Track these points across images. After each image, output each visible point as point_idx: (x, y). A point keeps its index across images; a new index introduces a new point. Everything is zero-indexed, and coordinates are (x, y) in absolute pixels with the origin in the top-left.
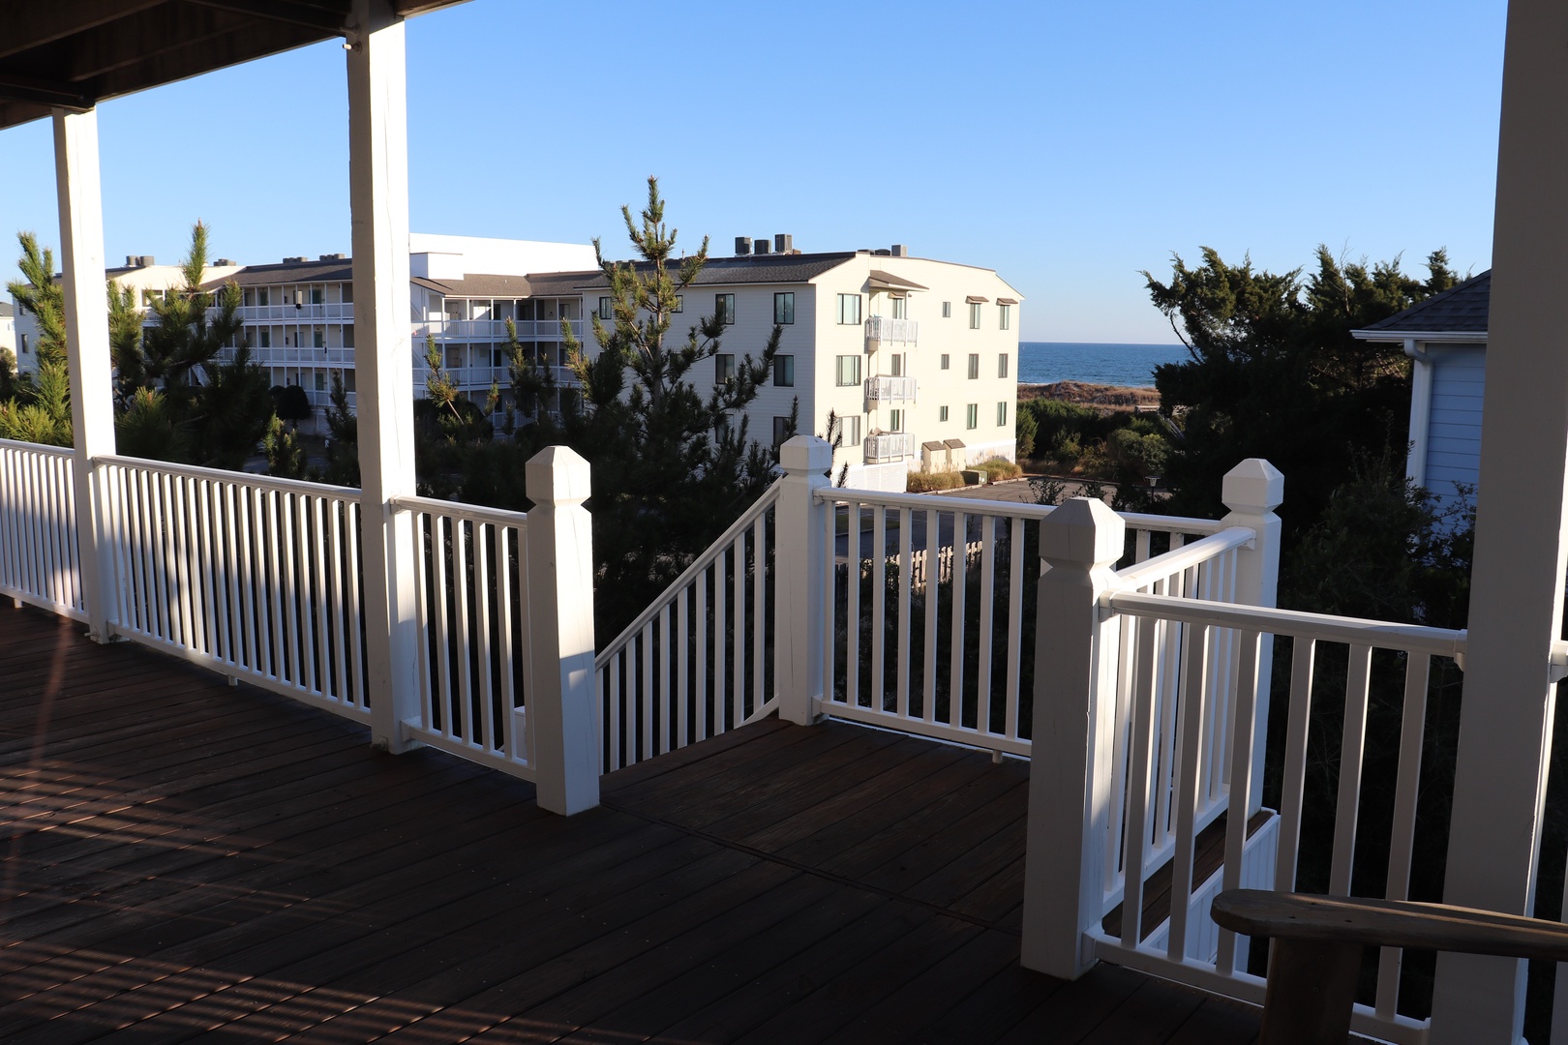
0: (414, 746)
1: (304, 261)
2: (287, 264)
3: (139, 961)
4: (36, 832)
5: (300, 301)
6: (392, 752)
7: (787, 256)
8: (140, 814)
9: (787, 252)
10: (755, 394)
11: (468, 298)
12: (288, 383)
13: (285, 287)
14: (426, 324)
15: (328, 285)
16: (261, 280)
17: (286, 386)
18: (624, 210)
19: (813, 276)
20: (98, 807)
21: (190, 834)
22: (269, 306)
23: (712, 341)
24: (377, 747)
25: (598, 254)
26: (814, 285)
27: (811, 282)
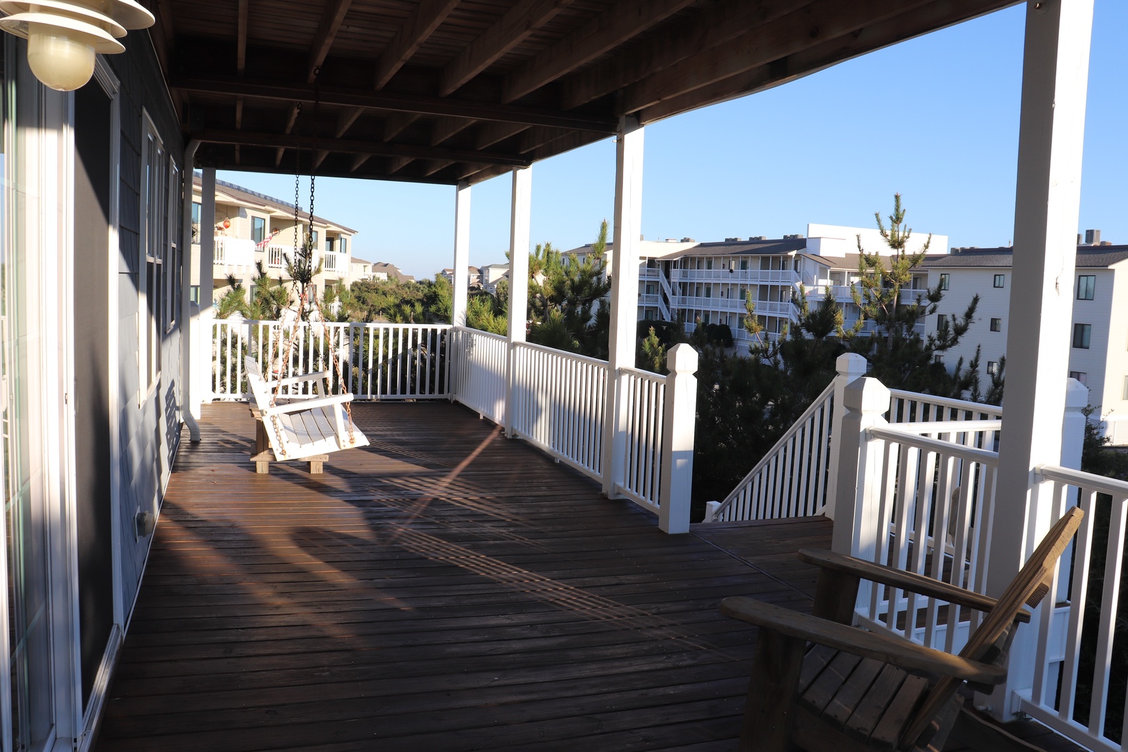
0: (621, 497)
1: (738, 240)
2: (727, 242)
3: (449, 543)
4: (438, 499)
5: (733, 268)
6: (609, 498)
7: (1095, 248)
8: (482, 501)
9: (1096, 243)
10: (957, 342)
11: (846, 270)
12: (720, 322)
13: (724, 257)
14: (816, 288)
15: (752, 257)
16: (709, 252)
17: (718, 324)
18: (877, 215)
19: (1113, 263)
20: (466, 496)
21: (497, 511)
22: (712, 270)
23: (932, 305)
24: (603, 494)
25: (859, 243)
26: (1113, 270)
27: (1110, 267)
